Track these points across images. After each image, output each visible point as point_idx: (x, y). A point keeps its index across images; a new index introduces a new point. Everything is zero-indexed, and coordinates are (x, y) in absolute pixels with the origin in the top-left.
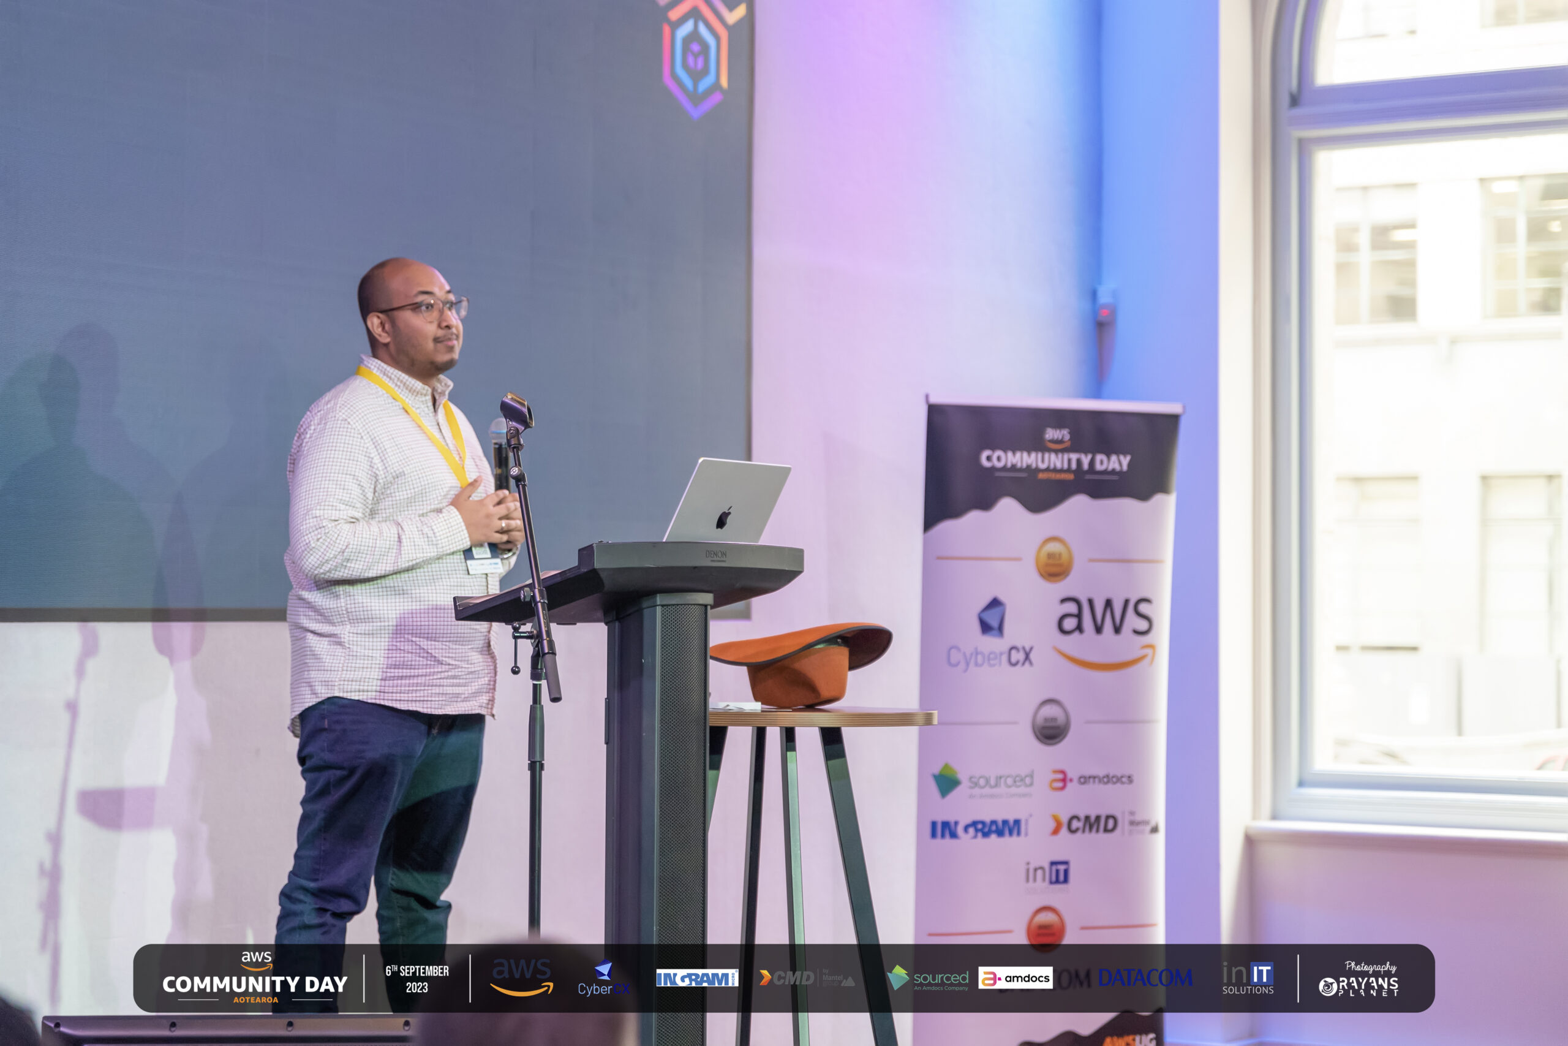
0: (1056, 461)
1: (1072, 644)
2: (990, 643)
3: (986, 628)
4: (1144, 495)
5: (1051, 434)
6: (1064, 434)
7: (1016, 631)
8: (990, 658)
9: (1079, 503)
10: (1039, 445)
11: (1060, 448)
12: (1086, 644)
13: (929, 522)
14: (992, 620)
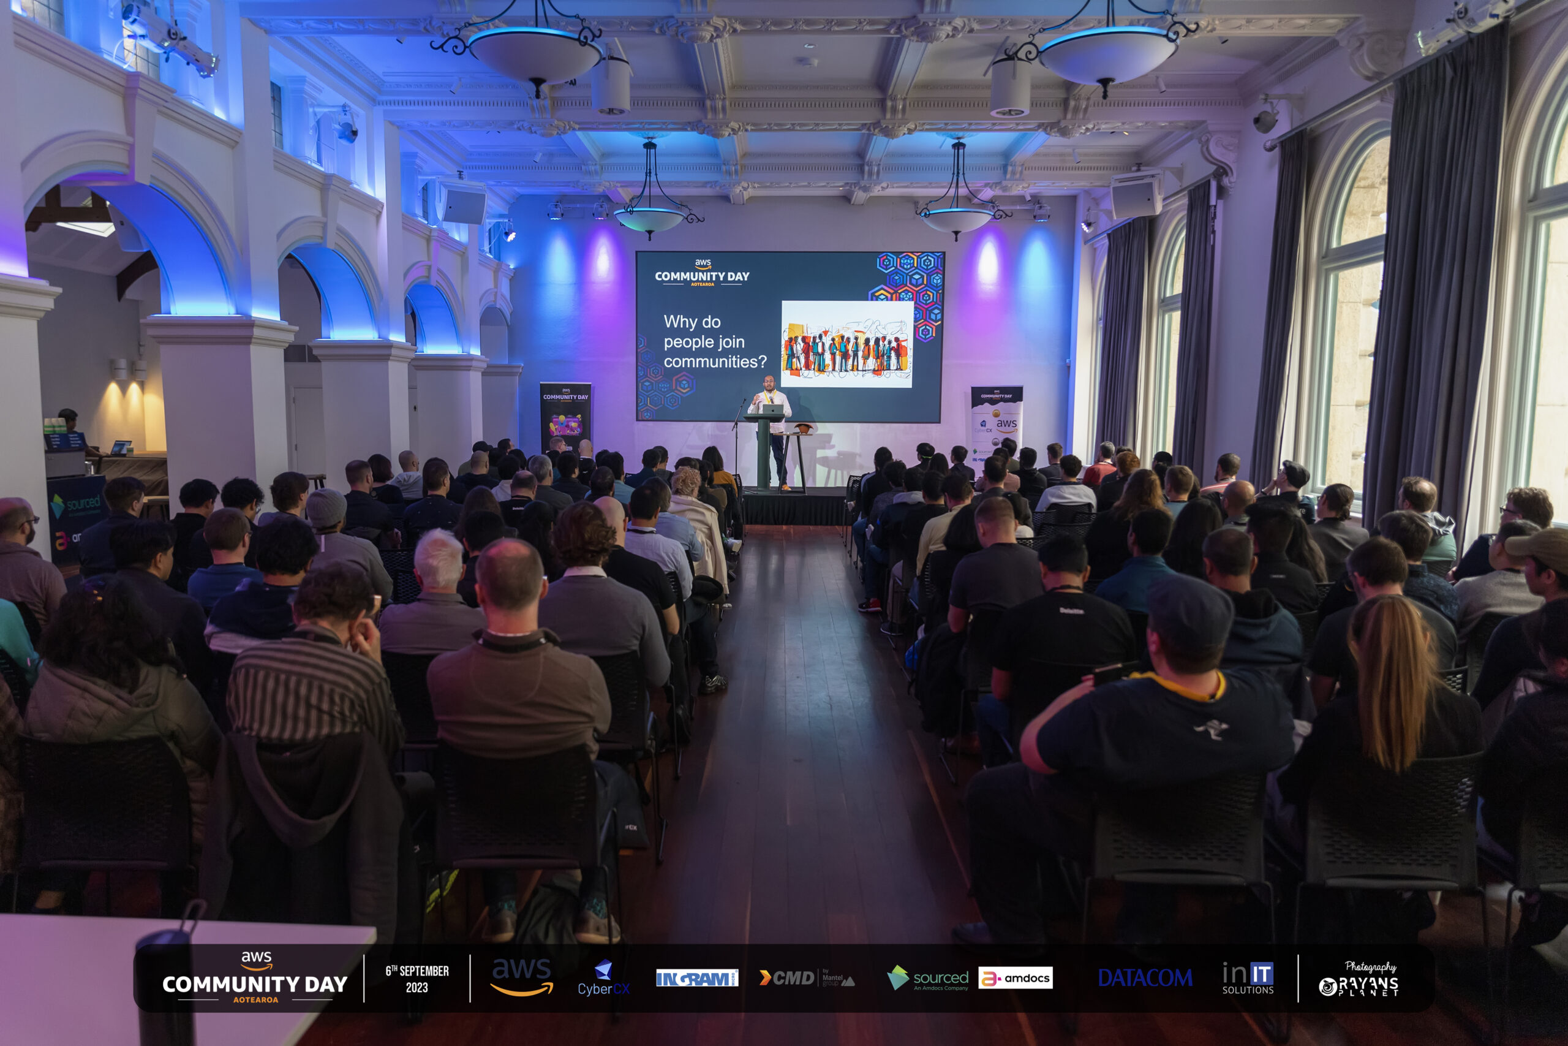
0: (997, 396)
1: (1000, 429)
2: (983, 428)
3: (982, 425)
4: (1015, 402)
5: (995, 391)
6: (998, 391)
7: (988, 426)
8: (983, 431)
9: (1001, 403)
10: (994, 394)
11: (997, 394)
12: (1003, 429)
13: (972, 407)
14: (983, 424)
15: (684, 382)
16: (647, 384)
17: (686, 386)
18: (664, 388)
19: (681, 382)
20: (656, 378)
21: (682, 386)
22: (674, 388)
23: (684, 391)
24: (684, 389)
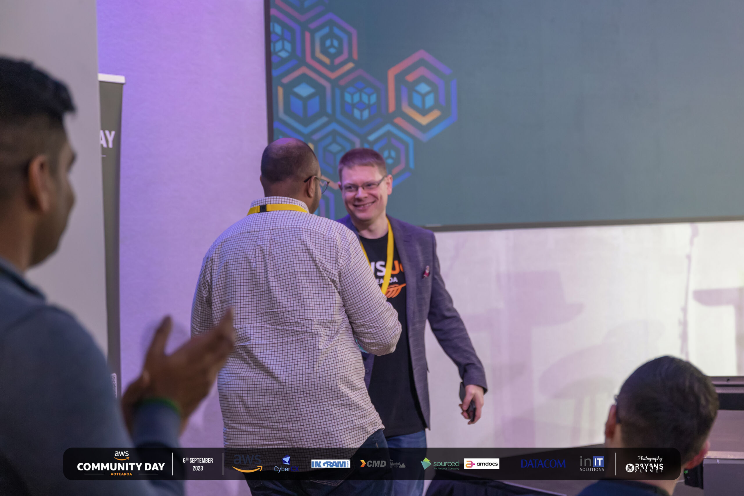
15: (423, 88)
16: (304, 90)
17: (430, 101)
18: (361, 106)
19: (412, 88)
20: (332, 68)
21: (417, 101)
22: (392, 108)
23: (424, 121)
24: (424, 112)
